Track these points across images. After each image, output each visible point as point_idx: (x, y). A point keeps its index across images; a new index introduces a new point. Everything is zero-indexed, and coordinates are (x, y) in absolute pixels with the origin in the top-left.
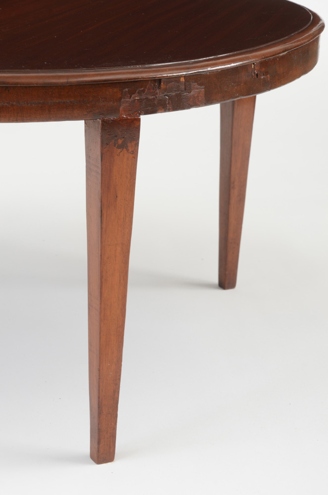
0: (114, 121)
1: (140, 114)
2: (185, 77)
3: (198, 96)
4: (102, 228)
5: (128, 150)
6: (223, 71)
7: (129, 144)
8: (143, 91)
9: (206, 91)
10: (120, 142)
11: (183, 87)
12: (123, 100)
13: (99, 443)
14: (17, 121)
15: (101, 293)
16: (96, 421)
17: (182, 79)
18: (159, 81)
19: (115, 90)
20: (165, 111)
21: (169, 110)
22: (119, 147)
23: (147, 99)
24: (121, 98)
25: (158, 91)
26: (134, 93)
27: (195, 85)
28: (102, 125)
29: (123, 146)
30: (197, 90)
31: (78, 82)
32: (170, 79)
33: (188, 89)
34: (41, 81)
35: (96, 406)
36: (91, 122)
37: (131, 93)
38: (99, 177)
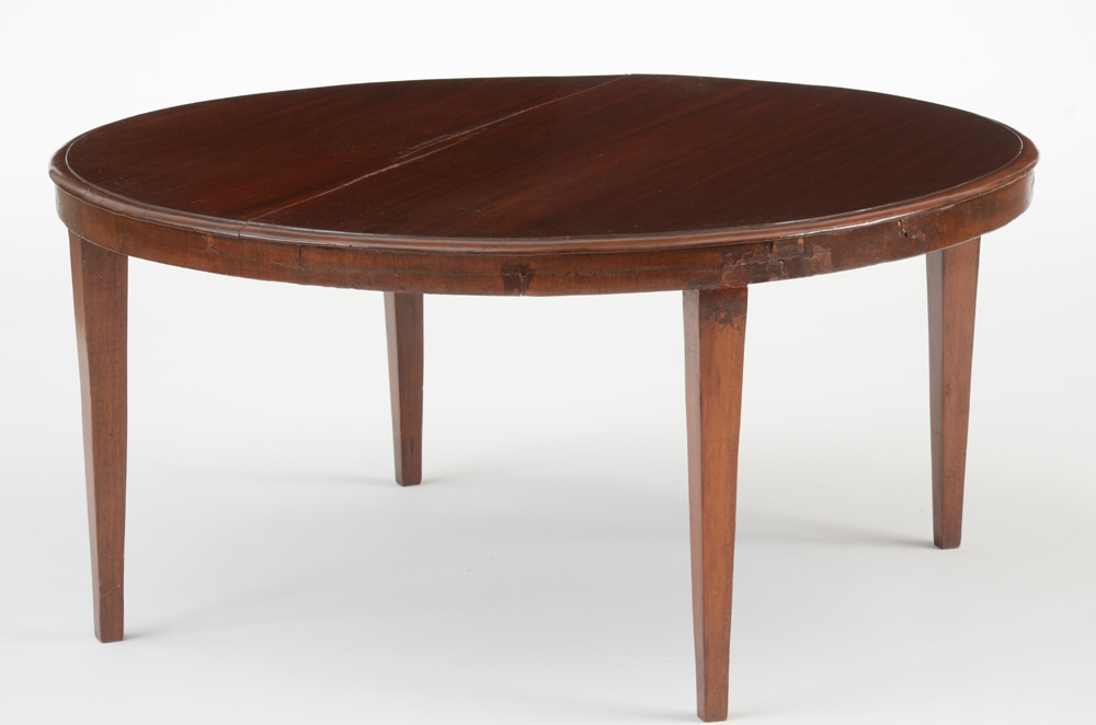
0: (714, 291)
1: (747, 283)
2: (804, 237)
3: (822, 261)
4: (702, 420)
5: (733, 326)
6: (856, 230)
7: (734, 319)
8: (751, 256)
9: (833, 256)
10: (722, 315)
11: (802, 250)
12: (725, 266)
13: (706, 694)
14: (599, 292)
15: (703, 501)
16: (702, 666)
17: (801, 241)
18: (770, 244)
19: (716, 255)
20: (780, 279)
21: (785, 278)
22: (721, 322)
23: (755, 264)
24: (722, 265)
25: (769, 255)
26: (739, 258)
27: (819, 247)
28: (701, 296)
29: (727, 321)
30: (820, 253)
31: (670, 247)
32: (784, 241)
33: (808, 251)
34: (627, 247)
35: (701, 647)
36: (688, 292)
37: (736, 258)
38: (698, 358)
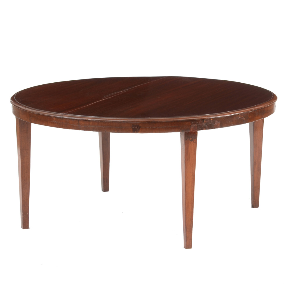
0: (189, 132)
1: (197, 130)
2: (213, 118)
3: (217, 125)
4: (185, 167)
5: (193, 142)
6: (226, 117)
7: (194, 140)
8: (198, 123)
9: (220, 123)
10: (191, 139)
11: (212, 122)
12: (191, 126)
13: (186, 241)
14: (158, 132)
15: (185, 189)
16: (185, 234)
17: (212, 119)
18: (203, 120)
19: (189, 123)
21: (207, 129)
22: (191, 141)
23: (200, 126)
24: (191, 125)
25: (203, 123)
26: (195, 124)
27: (217, 121)
28: (185, 134)
29: (192, 140)
30: (217, 123)
32: (207, 119)
33: (214, 122)
34: (165, 120)
35: (185, 229)
36: (182, 133)
37: (194, 124)
38: (184, 150)
